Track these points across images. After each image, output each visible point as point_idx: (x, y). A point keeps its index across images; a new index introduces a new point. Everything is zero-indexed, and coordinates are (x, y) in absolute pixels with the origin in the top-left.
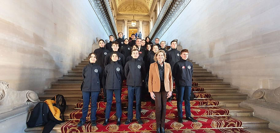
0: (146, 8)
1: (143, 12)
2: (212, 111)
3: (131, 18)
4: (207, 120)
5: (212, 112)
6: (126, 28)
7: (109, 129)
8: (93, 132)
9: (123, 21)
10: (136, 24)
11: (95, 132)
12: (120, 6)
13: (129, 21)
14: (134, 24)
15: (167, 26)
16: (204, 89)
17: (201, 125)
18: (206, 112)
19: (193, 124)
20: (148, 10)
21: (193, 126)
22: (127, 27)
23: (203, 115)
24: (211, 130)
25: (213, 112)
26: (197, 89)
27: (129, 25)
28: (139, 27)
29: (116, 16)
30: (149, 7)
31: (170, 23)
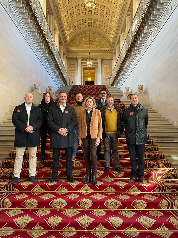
0: (108, 40)
1: (102, 46)
2: (165, 186)
3: (86, 55)
4: (157, 197)
5: (165, 188)
6: (79, 70)
7: (25, 206)
8: (6, 207)
9: (76, 59)
10: (93, 63)
11: (9, 207)
12: (72, 40)
13: (83, 59)
14: (89, 64)
15: (132, 67)
16: (165, 155)
17: (146, 205)
18: (158, 188)
19: (134, 203)
20: (110, 44)
21: (134, 206)
22: (82, 67)
23: (153, 192)
24: (159, 212)
25: (168, 187)
26: (155, 155)
27: (84, 64)
28: (97, 67)
29: (66, 53)
30: (111, 39)
31: (135, 61)
